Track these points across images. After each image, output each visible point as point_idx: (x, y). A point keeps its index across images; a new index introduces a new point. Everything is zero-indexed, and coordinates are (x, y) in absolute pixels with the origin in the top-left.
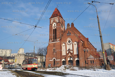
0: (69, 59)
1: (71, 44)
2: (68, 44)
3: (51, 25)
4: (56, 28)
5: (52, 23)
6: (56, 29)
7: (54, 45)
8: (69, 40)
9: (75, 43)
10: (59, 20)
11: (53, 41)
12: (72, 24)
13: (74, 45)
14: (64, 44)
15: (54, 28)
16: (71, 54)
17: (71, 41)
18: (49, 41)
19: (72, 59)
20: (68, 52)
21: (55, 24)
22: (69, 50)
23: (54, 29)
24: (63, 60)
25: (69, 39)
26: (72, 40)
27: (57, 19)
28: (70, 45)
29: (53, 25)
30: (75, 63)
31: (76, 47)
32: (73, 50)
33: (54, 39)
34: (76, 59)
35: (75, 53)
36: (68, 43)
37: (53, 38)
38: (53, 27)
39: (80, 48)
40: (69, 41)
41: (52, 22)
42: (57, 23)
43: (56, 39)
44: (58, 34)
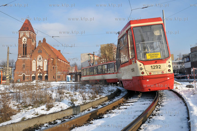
0: (39, 75)
2: (38, 61)
3: (20, 39)
4: (26, 43)
5: (22, 37)
7: (24, 61)
9: (46, 60)
10: (30, 35)
11: (23, 57)
12: (44, 40)
14: (34, 61)
15: (24, 43)
16: (41, 70)
18: (18, 56)
19: (41, 75)
20: (38, 68)
21: (25, 39)
22: (39, 66)
24: (33, 75)
25: (39, 56)
26: (42, 58)
27: (27, 34)
29: (23, 39)
30: (44, 78)
31: (46, 64)
32: (43, 67)
33: (24, 54)
34: (46, 75)
35: (45, 69)
37: (22, 53)
38: (23, 41)
39: (50, 66)
41: (21, 35)
42: (28, 38)
43: (26, 54)
44: (29, 50)
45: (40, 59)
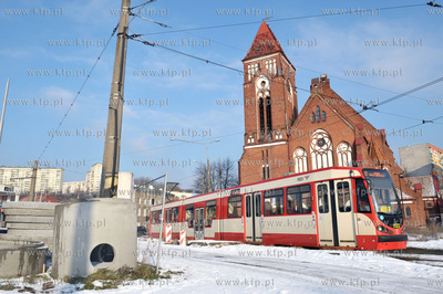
1: (327, 149)
2: (315, 151)
3: (249, 84)
4: (267, 93)
5: (254, 79)
6: (268, 98)
7: (265, 155)
8: (320, 137)
9: (343, 146)
10: (280, 65)
11: (261, 141)
13: (339, 155)
14: (300, 152)
15: (261, 95)
17: (327, 140)
18: (246, 141)
21: (264, 82)
23: (261, 99)
25: (318, 134)
26: (330, 138)
27: (270, 63)
28: (324, 155)
29: (258, 83)
33: (263, 133)
36: (317, 148)
37: (258, 128)
38: (257, 90)
40: (319, 140)
41: (251, 72)
42: (272, 78)
44: (279, 117)
45: (321, 143)
